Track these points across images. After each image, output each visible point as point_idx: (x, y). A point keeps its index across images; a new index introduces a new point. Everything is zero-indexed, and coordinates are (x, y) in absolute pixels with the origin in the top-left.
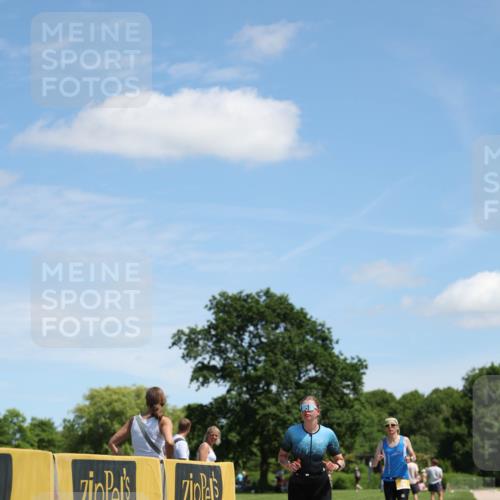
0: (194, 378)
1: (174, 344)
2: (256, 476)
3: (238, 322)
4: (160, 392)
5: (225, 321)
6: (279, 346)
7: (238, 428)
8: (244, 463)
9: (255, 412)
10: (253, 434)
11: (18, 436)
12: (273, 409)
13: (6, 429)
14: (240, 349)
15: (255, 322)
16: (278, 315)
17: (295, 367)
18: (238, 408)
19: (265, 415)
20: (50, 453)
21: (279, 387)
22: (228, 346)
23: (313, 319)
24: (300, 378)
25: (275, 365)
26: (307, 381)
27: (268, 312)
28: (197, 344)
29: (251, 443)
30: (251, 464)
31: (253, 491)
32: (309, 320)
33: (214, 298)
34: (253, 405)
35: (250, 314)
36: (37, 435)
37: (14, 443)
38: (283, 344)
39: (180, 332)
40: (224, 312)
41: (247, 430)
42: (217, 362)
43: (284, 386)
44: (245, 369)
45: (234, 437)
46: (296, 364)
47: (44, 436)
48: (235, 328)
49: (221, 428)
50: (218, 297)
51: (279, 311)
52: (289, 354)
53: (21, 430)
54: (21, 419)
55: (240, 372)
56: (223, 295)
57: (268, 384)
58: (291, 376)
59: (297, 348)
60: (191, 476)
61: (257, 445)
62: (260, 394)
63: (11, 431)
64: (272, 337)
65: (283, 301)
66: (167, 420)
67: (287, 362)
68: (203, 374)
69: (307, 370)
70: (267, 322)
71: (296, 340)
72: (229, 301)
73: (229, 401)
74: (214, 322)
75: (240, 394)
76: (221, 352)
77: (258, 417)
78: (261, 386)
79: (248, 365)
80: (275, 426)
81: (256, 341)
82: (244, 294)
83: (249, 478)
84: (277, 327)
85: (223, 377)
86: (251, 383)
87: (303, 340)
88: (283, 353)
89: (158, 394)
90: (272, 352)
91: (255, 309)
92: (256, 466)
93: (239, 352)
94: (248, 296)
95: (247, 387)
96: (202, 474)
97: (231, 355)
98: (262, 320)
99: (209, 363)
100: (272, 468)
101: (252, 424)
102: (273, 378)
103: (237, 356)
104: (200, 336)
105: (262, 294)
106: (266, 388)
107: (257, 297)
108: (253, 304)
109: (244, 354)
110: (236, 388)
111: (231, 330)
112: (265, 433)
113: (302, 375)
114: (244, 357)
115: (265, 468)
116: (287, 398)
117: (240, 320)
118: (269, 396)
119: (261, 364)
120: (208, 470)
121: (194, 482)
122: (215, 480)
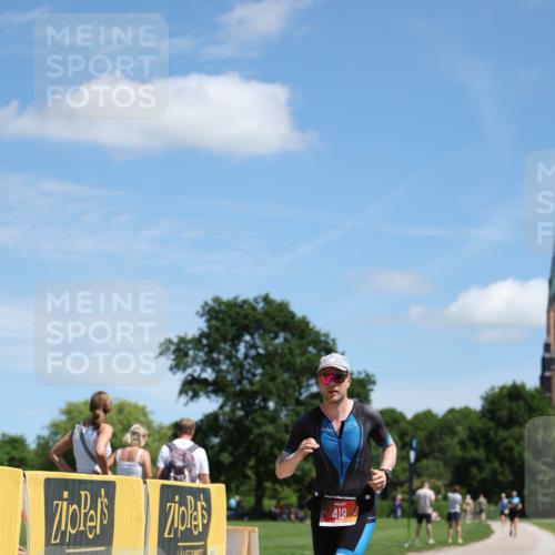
0: (183, 392)
1: (161, 354)
2: (250, 501)
3: (233, 331)
5: (218, 330)
6: (277, 358)
7: (230, 448)
8: (237, 488)
9: (249, 430)
10: (248, 455)
12: (270, 428)
14: (234, 360)
15: (251, 331)
16: (278, 324)
17: (294, 382)
18: (231, 426)
19: (261, 435)
20: (21, 471)
21: (277, 404)
22: (222, 357)
23: (317, 329)
24: (300, 394)
25: (273, 379)
26: (307, 397)
27: (266, 320)
28: (186, 355)
29: (245, 465)
30: (244, 488)
31: (246, 518)
32: (312, 330)
33: (206, 304)
34: (247, 423)
35: (246, 322)
36: (7, 453)
38: (282, 356)
39: (168, 342)
40: (216, 318)
41: (241, 450)
42: (209, 374)
43: (282, 402)
44: (240, 382)
45: (226, 458)
46: (297, 378)
47: (15, 454)
48: (229, 337)
50: (211, 303)
51: (278, 319)
52: (289, 367)
55: (234, 386)
56: (216, 300)
57: (265, 400)
58: (291, 391)
59: (298, 360)
60: (177, 498)
64: (270, 348)
65: (283, 308)
67: (286, 376)
68: (193, 387)
69: (308, 386)
70: (265, 331)
71: (297, 352)
72: (223, 307)
73: (221, 418)
74: (206, 330)
75: (233, 411)
76: (213, 363)
77: (251, 437)
78: (257, 402)
79: (243, 378)
80: (272, 447)
81: (253, 352)
82: (240, 300)
83: (243, 504)
84: (276, 337)
85: (216, 392)
86: (246, 398)
87: (305, 352)
88: (281, 366)
90: (270, 363)
91: (251, 317)
92: (250, 491)
93: (233, 364)
94: (245, 302)
95: (242, 403)
96: (189, 497)
97: (224, 367)
98: (259, 329)
99: (199, 375)
100: (269, 493)
101: (245, 444)
102: (271, 393)
103: (231, 368)
104: (190, 346)
105: (260, 300)
106: (262, 404)
107: (254, 304)
108: (249, 311)
109: (239, 366)
110: (229, 404)
111: (225, 339)
112: (261, 454)
113: (303, 390)
114: (238, 370)
115: (260, 493)
116: (286, 416)
117: (235, 328)
118: (265, 413)
119: (258, 378)
120: (196, 493)
121: (180, 505)
122: (204, 504)
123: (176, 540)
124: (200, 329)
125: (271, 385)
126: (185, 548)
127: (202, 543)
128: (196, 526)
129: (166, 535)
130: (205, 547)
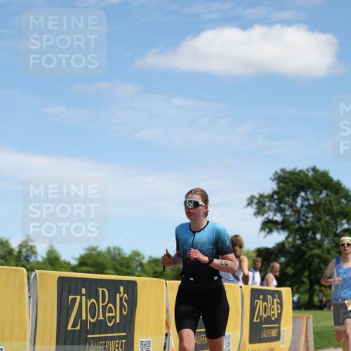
0: (263, 229)
1: (249, 205)
2: (306, 298)
3: (294, 190)
4: (239, 238)
5: (284, 189)
6: (322, 207)
7: (293, 264)
8: (298, 289)
9: (305, 253)
10: (304, 268)
11: (139, 269)
12: (317, 251)
13: (131, 264)
14: (294, 208)
15: (305, 190)
16: (322, 185)
17: (333, 222)
18: (293, 250)
19: (312, 256)
20: (164, 281)
21: (322, 236)
22: (287, 206)
23: (347, 188)
24: (337, 229)
25: (319, 220)
26: (341, 231)
27: (314, 183)
28: (264, 205)
29: (302, 275)
30: (302, 289)
32: (344, 188)
33: (276, 173)
34: (303, 248)
35: (302, 184)
36: (152, 269)
37: (136, 273)
38: (325, 205)
39: (253, 197)
40: (283, 182)
42: (278, 218)
43: (325, 234)
44: (298, 222)
45: (290, 270)
46: (334, 219)
47: (157, 269)
48: (291, 194)
49: (281, 264)
50: (279, 172)
51: (322, 182)
52: (329, 212)
53: (141, 265)
54: (141, 257)
55: (295, 225)
56: (283, 170)
57: (314, 234)
58: (331, 227)
59: (335, 208)
60: (261, 297)
61: (306, 277)
62: (308, 240)
63: (134, 266)
64: (317, 200)
65: (325, 175)
66: (244, 258)
67: (327, 218)
68: (269, 226)
69: (342, 224)
70: (314, 189)
71: (334, 202)
72: (287, 175)
73: (287, 245)
74: (276, 189)
75: (294, 240)
76: (281, 210)
77: (306, 257)
78: (309, 234)
79: (300, 220)
80: (319, 263)
81: (306, 203)
82: (298, 170)
83: (301, 300)
84: (321, 193)
85: (283, 228)
86: (302, 232)
87: (339, 203)
88: (325, 212)
89: (237, 240)
90: (317, 210)
91: (305, 181)
92: (305, 291)
93: (294, 211)
94: (301, 171)
95: (299, 235)
96: (269, 296)
97: (288, 213)
98: (309, 188)
99: (273, 218)
100: (317, 292)
101: (302, 262)
102: (318, 229)
103: (293, 213)
104: (266, 200)
105: (310, 170)
106: (313, 236)
107: (306, 172)
108: (304, 177)
109: (297, 212)
110: (292, 236)
111: (288, 196)
112: (312, 268)
113: (338, 227)
114: (297, 215)
115: (311, 293)
116: (328, 243)
117: (294, 188)
118: (315, 241)
119: (309, 220)
120: (273, 293)
121: (263, 302)
122: (278, 300)
123: (261, 323)
124: (273, 189)
125: (318, 224)
126: (267, 328)
127: (277, 325)
128: (273, 315)
129: (255, 320)
130: (279, 328)
